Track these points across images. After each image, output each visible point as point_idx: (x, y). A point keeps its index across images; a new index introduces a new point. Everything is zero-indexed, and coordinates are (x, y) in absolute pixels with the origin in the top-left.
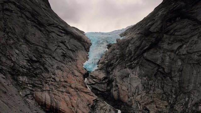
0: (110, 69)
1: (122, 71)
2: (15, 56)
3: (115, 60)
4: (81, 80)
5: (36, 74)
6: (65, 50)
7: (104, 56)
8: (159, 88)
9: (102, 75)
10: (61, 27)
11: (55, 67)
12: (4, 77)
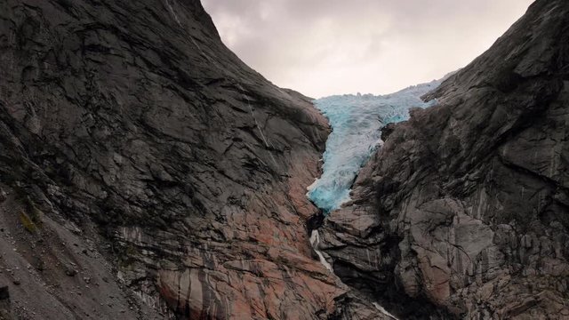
0: (389, 202)
1: (429, 206)
2: (113, 171)
3: (404, 174)
4: (299, 236)
5: (169, 221)
6: (253, 149)
7: (369, 164)
8: (555, 258)
9: (364, 221)
10: (244, 85)
11: (224, 198)
12: (77, 230)
